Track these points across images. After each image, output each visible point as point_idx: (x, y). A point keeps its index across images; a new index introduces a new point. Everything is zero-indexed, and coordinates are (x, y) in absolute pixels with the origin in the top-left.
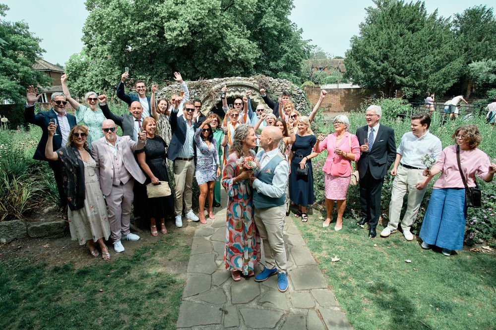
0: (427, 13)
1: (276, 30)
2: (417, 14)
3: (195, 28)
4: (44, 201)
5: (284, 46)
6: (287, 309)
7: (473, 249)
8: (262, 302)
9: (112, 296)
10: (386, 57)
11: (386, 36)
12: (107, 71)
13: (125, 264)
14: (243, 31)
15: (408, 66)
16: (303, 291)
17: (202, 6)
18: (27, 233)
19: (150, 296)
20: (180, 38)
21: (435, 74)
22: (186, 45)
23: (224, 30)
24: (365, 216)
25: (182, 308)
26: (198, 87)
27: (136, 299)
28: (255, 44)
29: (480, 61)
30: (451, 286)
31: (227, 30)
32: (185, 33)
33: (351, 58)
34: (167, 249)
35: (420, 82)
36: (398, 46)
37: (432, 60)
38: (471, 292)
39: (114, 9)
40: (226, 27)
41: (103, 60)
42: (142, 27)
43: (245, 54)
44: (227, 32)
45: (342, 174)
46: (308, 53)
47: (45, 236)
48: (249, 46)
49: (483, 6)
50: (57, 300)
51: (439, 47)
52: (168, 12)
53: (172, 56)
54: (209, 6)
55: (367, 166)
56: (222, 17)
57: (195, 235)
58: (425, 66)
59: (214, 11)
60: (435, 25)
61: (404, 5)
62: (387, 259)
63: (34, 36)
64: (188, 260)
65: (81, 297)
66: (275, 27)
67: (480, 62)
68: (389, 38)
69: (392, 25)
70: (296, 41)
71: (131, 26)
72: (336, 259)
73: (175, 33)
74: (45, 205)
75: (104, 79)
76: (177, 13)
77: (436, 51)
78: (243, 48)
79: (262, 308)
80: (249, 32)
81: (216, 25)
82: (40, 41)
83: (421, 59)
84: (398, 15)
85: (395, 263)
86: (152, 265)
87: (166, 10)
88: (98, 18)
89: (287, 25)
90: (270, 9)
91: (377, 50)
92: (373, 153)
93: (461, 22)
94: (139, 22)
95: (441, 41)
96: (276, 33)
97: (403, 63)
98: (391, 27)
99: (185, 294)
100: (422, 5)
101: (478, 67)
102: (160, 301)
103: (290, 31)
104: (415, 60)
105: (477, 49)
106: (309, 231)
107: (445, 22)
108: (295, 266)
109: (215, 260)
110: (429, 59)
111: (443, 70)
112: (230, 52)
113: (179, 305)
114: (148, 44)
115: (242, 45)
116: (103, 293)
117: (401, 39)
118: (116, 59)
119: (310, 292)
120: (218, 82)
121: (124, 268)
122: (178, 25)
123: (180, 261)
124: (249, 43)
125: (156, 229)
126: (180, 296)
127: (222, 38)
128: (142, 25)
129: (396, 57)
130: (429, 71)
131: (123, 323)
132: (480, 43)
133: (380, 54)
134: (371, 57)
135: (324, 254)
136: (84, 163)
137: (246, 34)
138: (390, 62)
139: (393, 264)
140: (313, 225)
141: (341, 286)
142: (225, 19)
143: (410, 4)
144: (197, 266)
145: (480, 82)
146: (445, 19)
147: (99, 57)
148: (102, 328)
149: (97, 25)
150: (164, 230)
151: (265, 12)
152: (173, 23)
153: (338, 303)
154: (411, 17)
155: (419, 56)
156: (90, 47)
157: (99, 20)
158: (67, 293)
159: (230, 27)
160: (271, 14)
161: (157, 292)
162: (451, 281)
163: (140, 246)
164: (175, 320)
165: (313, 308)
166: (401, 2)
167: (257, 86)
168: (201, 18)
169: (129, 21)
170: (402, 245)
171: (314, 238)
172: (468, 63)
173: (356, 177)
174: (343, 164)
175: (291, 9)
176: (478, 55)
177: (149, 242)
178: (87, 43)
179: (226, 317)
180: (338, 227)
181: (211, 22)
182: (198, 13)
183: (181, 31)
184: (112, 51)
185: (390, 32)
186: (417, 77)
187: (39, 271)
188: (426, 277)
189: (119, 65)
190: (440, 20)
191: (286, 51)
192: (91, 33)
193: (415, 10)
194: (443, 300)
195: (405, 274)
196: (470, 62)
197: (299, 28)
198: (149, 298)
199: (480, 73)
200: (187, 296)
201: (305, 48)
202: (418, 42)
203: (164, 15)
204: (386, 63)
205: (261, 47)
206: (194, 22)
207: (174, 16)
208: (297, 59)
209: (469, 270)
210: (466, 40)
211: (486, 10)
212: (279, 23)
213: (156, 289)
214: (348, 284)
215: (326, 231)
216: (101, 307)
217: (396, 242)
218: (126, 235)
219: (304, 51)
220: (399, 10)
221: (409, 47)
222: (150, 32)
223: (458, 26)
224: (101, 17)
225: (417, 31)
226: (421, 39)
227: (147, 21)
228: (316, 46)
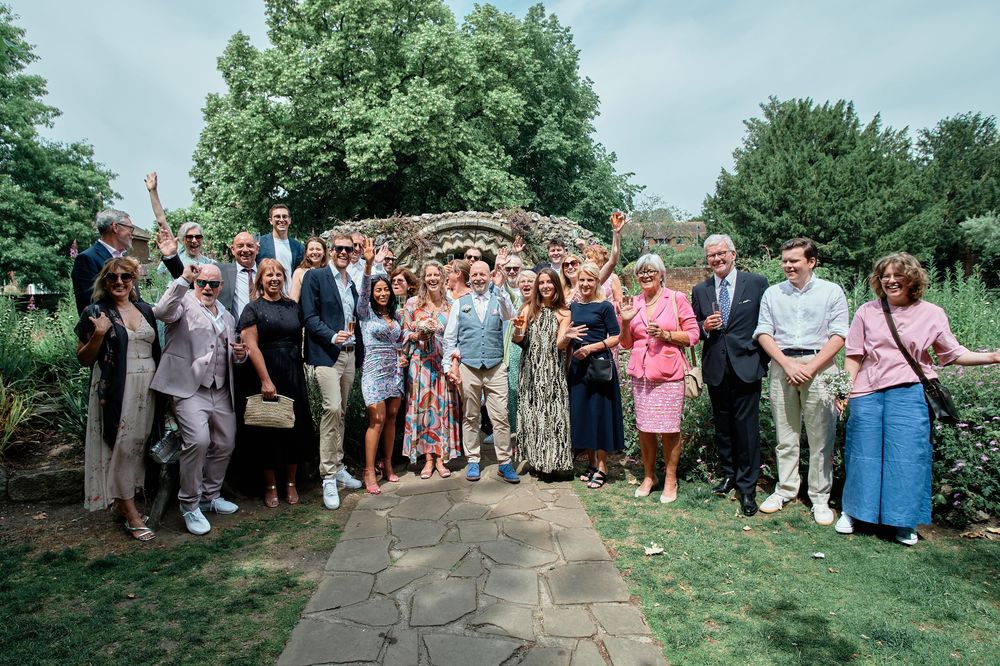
0: (860, 123)
1: (562, 156)
2: (840, 124)
3: (403, 148)
4: (55, 434)
5: (580, 185)
6: (530, 637)
7: (966, 534)
8: (476, 623)
9: (152, 607)
10: (784, 205)
11: (782, 164)
12: (231, 229)
13: (197, 552)
14: (498, 156)
15: (832, 221)
16: (573, 607)
17: (418, 109)
18: (6, 491)
19: (233, 608)
20: (375, 166)
21: (888, 237)
22: (384, 179)
23: (460, 153)
24: (730, 473)
25: (297, 633)
26: (391, 230)
27: (203, 613)
28: (520, 181)
29: (982, 216)
30: (913, 601)
31: (466, 154)
32: (383, 157)
33: (715, 208)
34: (293, 529)
35: (859, 252)
36: (805, 181)
37: (880, 210)
38: (959, 612)
39: (254, 116)
40: (463, 147)
41: (227, 210)
42: (304, 147)
43: (501, 198)
44: (466, 157)
45: (671, 376)
46: (630, 201)
47: (43, 498)
48: (508, 183)
49: (973, 115)
50: (34, 611)
51: (890, 183)
52: (352, 122)
53: (359, 203)
54: (431, 108)
55: (724, 357)
56: (457, 130)
57: (357, 507)
58: (866, 219)
59: (441, 118)
60: (878, 143)
61: (812, 108)
62: (771, 552)
63: (103, 169)
64: (331, 549)
65: (86, 606)
66: (560, 150)
67: (982, 219)
68: (787, 168)
69: (792, 145)
70: (603, 177)
71: (282, 146)
72: (656, 549)
73: (366, 157)
74: (54, 443)
75: (225, 245)
76: (370, 122)
77: (885, 192)
78: (495, 187)
79: (476, 634)
80: (510, 157)
81: (444, 145)
82: (113, 177)
83: (857, 207)
84: (803, 127)
85: (788, 559)
86: (252, 555)
87: (348, 117)
88: (221, 130)
89: (585, 146)
90: (550, 118)
91: (766, 192)
92: (733, 328)
93: (935, 144)
94: (299, 138)
95: (893, 172)
96: (562, 162)
97: (820, 214)
98: (791, 149)
99: (309, 607)
100: (849, 108)
101: (981, 227)
102: (254, 618)
103: (593, 157)
104: (843, 209)
105: (973, 194)
106: (603, 504)
107: (897, 137)
108: (563, 562)
109: (390, 550)
110: (873, 206)
111: (905, 227)
112: (470, 195)
113: (292, 626)
114: (314, 179)
115: (495, 181)
116: (135, 601)
117: (811, 170)
118: (250, 207)
119: (588, 609)
120: (431, 221)
121: (192, 559)
122: (371, 142)
123: (314, 550)
124: (510, 179)
125: (275, 493)
126: (298, 612)
127: (457, 168)
128: (303, 145)
129: (804, 204)
130: (874, 230)
131: (160, 655)
132: (979, 183)
133: (772, 198)
134: (755, 206)
135: (631, 542)
136: (129, 332)
137: (504, 162)
138: (794, 213)
139: (784, 563)
140: (614, 493)
141: (659, 599)
142: (462, 135)
143: (825, 107)
144: (348, 560)
145: (990, 257)
146: (897, 132)
147: (219, 205)
148: (114, 662)
149: (221, 143)
150: (293, 497)
151: (540, 123)
152: (362, 140)
153: (648, 629)
154: (828, 129)
155: (851, 201)
156: (205, 185)
157: (224, 134)
158: (59, 600)
159: (472, 149)
160: (553, 126)
161: (250, 600)
162: (914, 592)
163: (234, 525)
164: (277, 654)
165: (591, 637)
166: (806, 102)
167: (507, 229)
168: (416, 131)
169: (280, 136)
170: (806, 527)
171: (613, 515)
172: (958, 221)
173: (695, 379)
174: (667, 353)
175: (593, 118)
176: (977, 206)
177: (255, 516)
178: (199, 180)
179: (391, 650)
180: (668, 496)
181: (434, 139)
182: (409, 120)
183: (375, 154)
184: (245, 192)
185: (789, 157)
186: (852, 243)
187: (12, 560)
188: (857, 586)
189: (256, 219)
190: (887, 134)
191: (583, 195)
192: (208, 162)
193: (835, 117)
194: (893, 625)
195: (808, 578)
196: (963, 219)
197: (608, 153)
198: (230, 612)
199: (986, 240)
200: (313, 610)
201: (623, 192)
202: (848, 174)
203: (346, 125)
204: (785, 216)
205: (534, 187)
206: (401, 137)
207: (364, 126)
208: (606, 210)
209: (957, 572)
210: (949, 177)
211: (982, 122)
212: (568, 143)
213: (250, 597)
214: (676, 594)
215: (641, 504)
216: (122, 625)
217: (793, 522)
218: (210, 501)
219: (621, 197)
220: (804, 116)
221: (831, 184)
222: (318, 158)
223: (929, 152)
224: (228, 130)
225: (843, 155)
226: (852, 170)
227: (315, 136)
228: (645, 187)
